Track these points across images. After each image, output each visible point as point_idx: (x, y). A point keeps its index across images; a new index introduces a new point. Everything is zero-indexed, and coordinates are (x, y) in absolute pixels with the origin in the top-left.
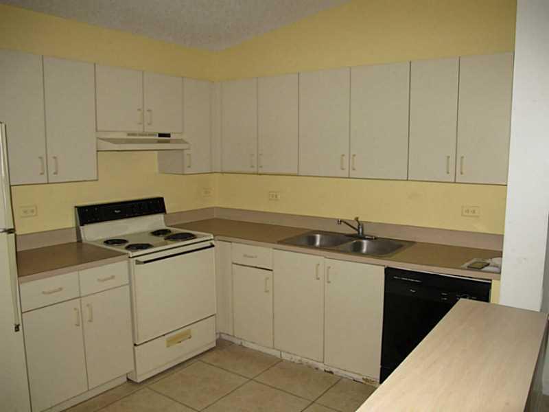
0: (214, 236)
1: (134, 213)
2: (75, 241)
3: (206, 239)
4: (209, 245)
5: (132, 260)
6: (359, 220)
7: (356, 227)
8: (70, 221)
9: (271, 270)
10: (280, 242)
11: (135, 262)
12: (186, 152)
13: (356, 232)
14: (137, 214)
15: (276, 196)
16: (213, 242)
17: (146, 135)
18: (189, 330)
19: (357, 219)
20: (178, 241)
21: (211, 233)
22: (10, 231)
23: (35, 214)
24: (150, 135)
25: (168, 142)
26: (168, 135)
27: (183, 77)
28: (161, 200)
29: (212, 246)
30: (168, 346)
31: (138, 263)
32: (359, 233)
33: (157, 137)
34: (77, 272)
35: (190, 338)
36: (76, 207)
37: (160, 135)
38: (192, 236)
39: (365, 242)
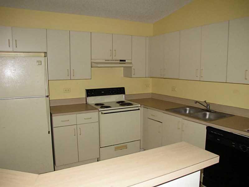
0: (141, 105)
1: (110, 93)
2: (85, 103)
3: (137, 106)
4: (138, 109)
5: (100, 112)
6: (206, 102)
7: (206, 106)
8: (84, 95)
9: (162, 123)
10: (167, 110)
11: (101, 113)
12: (133, 68)
13: (206, 108)
14: (111, 94)
15: (175, 89)
16: (140, 108)
17: (113, 61)
18: (126, 145)
19: (205, 102)
20: (125, 106)
21: (139, 103)
22: (47, 96)
23: (69, 91)
24: (116, 61)
25: (125, 63)
26: (125, 61)
27: (132, 36)
28: (124, 88)
29: (139, 109)
30: (115, 150)
31: (102, 113)
32: (207, 109)
33: (119, 62)
34: (75, 115)
35: (126, 148)
36: (86, 90)
37: (121, 61)
38: (131, 104)
39: (208, 113)
